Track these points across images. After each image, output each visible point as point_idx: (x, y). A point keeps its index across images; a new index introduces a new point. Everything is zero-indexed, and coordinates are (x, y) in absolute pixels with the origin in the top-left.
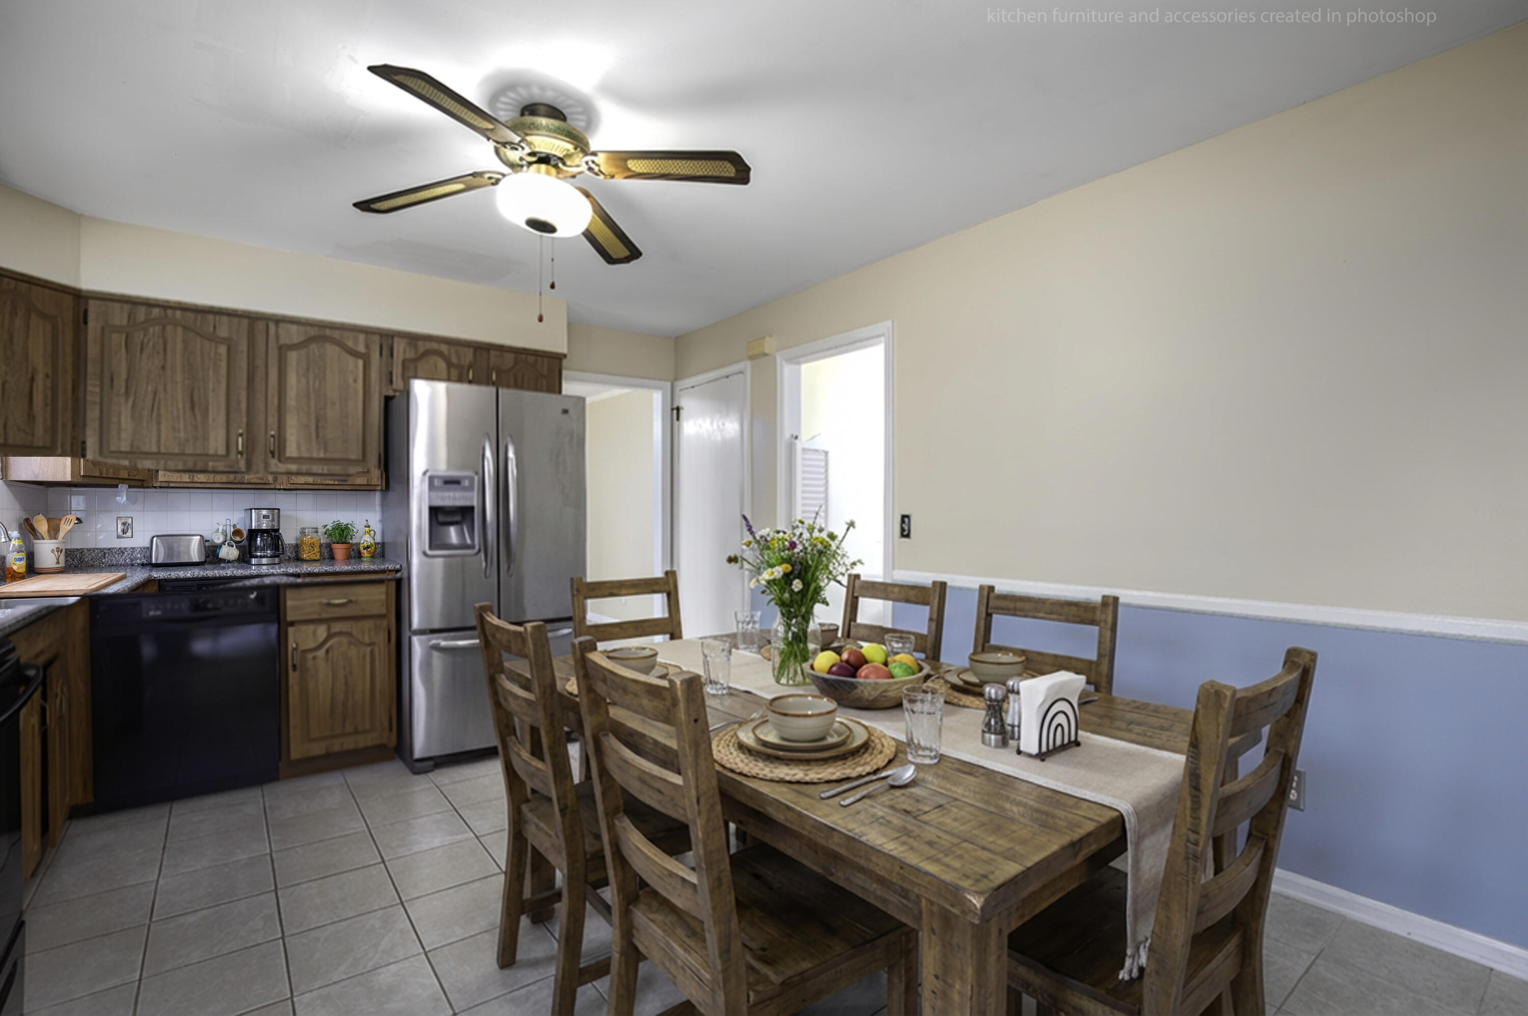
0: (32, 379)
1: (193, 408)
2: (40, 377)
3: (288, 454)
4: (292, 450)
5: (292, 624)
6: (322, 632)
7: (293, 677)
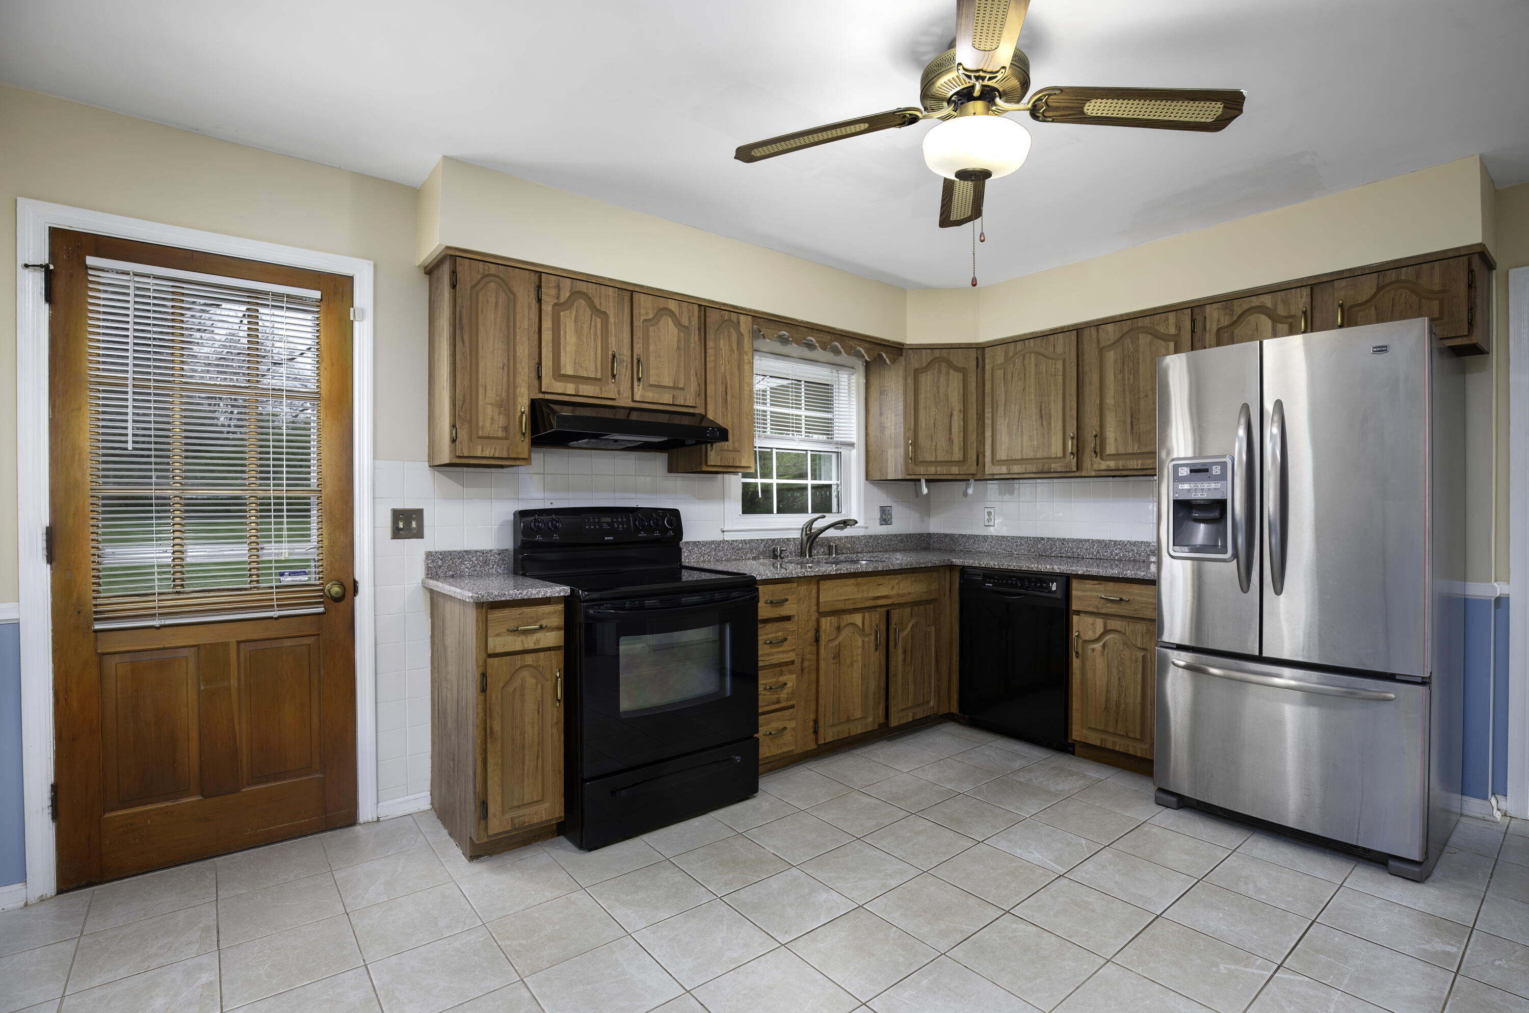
0: (951, 415)
1: (1041, 417)
2: (956, 413)
3: (1108, 452)
4: (1110, 449)
5: (1078, 613)
6: (1099, 624)
7: (1076, 663)
